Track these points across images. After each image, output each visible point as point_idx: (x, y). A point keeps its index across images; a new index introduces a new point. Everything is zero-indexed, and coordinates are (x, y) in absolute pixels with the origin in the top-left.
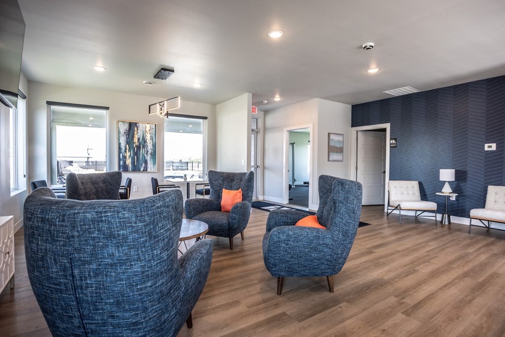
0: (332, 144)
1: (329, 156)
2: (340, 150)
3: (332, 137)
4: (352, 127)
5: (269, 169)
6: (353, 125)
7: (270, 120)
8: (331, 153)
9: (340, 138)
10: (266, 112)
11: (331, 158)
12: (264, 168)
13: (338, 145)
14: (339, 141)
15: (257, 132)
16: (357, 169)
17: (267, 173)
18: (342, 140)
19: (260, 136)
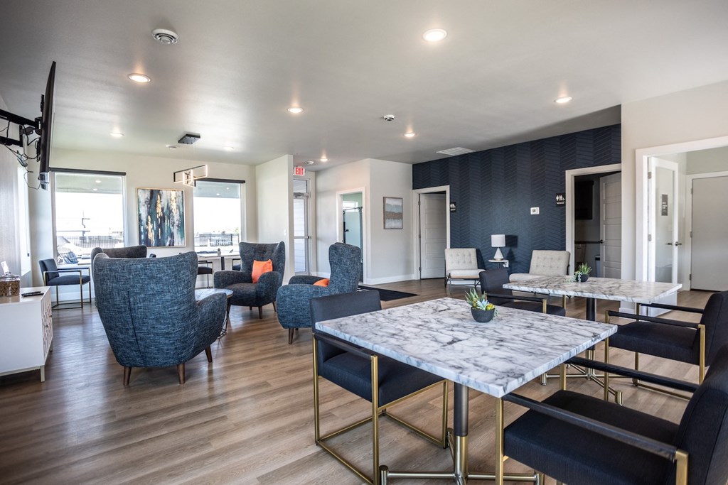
0: (388, 209)
1: (384, 223)
2: (399, 216)
3: (388, 201)
4: (413, 189)
5: (321, 240)
6: (414, 188)
7: (323, 182)
8: (387, 220)
9: (398, 203)
10: (318, 173)
11: (387, 226)
12: (317, 239)
13: (396, 211)
14: (397, 206)
15: (308, 197)
16: (420, 237)
17: (320, 243)
18: (401, 205)
19: (311, 201)
